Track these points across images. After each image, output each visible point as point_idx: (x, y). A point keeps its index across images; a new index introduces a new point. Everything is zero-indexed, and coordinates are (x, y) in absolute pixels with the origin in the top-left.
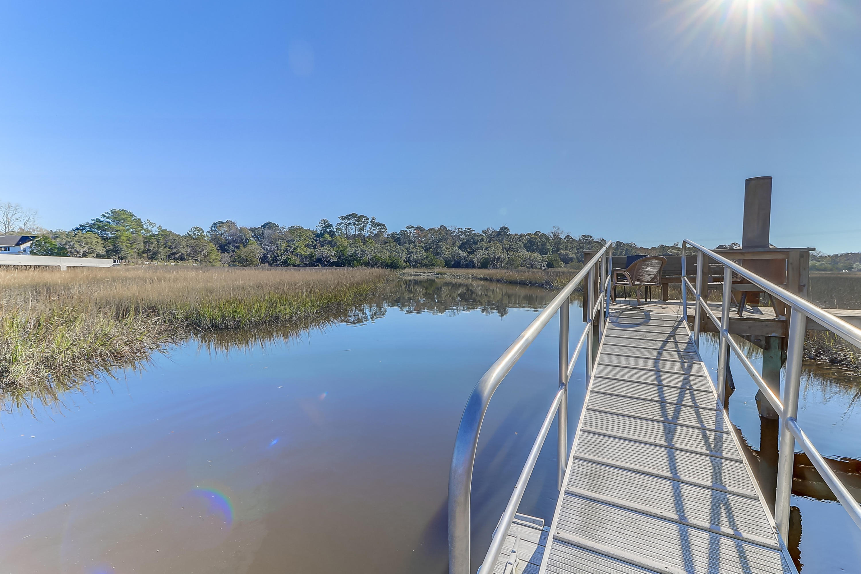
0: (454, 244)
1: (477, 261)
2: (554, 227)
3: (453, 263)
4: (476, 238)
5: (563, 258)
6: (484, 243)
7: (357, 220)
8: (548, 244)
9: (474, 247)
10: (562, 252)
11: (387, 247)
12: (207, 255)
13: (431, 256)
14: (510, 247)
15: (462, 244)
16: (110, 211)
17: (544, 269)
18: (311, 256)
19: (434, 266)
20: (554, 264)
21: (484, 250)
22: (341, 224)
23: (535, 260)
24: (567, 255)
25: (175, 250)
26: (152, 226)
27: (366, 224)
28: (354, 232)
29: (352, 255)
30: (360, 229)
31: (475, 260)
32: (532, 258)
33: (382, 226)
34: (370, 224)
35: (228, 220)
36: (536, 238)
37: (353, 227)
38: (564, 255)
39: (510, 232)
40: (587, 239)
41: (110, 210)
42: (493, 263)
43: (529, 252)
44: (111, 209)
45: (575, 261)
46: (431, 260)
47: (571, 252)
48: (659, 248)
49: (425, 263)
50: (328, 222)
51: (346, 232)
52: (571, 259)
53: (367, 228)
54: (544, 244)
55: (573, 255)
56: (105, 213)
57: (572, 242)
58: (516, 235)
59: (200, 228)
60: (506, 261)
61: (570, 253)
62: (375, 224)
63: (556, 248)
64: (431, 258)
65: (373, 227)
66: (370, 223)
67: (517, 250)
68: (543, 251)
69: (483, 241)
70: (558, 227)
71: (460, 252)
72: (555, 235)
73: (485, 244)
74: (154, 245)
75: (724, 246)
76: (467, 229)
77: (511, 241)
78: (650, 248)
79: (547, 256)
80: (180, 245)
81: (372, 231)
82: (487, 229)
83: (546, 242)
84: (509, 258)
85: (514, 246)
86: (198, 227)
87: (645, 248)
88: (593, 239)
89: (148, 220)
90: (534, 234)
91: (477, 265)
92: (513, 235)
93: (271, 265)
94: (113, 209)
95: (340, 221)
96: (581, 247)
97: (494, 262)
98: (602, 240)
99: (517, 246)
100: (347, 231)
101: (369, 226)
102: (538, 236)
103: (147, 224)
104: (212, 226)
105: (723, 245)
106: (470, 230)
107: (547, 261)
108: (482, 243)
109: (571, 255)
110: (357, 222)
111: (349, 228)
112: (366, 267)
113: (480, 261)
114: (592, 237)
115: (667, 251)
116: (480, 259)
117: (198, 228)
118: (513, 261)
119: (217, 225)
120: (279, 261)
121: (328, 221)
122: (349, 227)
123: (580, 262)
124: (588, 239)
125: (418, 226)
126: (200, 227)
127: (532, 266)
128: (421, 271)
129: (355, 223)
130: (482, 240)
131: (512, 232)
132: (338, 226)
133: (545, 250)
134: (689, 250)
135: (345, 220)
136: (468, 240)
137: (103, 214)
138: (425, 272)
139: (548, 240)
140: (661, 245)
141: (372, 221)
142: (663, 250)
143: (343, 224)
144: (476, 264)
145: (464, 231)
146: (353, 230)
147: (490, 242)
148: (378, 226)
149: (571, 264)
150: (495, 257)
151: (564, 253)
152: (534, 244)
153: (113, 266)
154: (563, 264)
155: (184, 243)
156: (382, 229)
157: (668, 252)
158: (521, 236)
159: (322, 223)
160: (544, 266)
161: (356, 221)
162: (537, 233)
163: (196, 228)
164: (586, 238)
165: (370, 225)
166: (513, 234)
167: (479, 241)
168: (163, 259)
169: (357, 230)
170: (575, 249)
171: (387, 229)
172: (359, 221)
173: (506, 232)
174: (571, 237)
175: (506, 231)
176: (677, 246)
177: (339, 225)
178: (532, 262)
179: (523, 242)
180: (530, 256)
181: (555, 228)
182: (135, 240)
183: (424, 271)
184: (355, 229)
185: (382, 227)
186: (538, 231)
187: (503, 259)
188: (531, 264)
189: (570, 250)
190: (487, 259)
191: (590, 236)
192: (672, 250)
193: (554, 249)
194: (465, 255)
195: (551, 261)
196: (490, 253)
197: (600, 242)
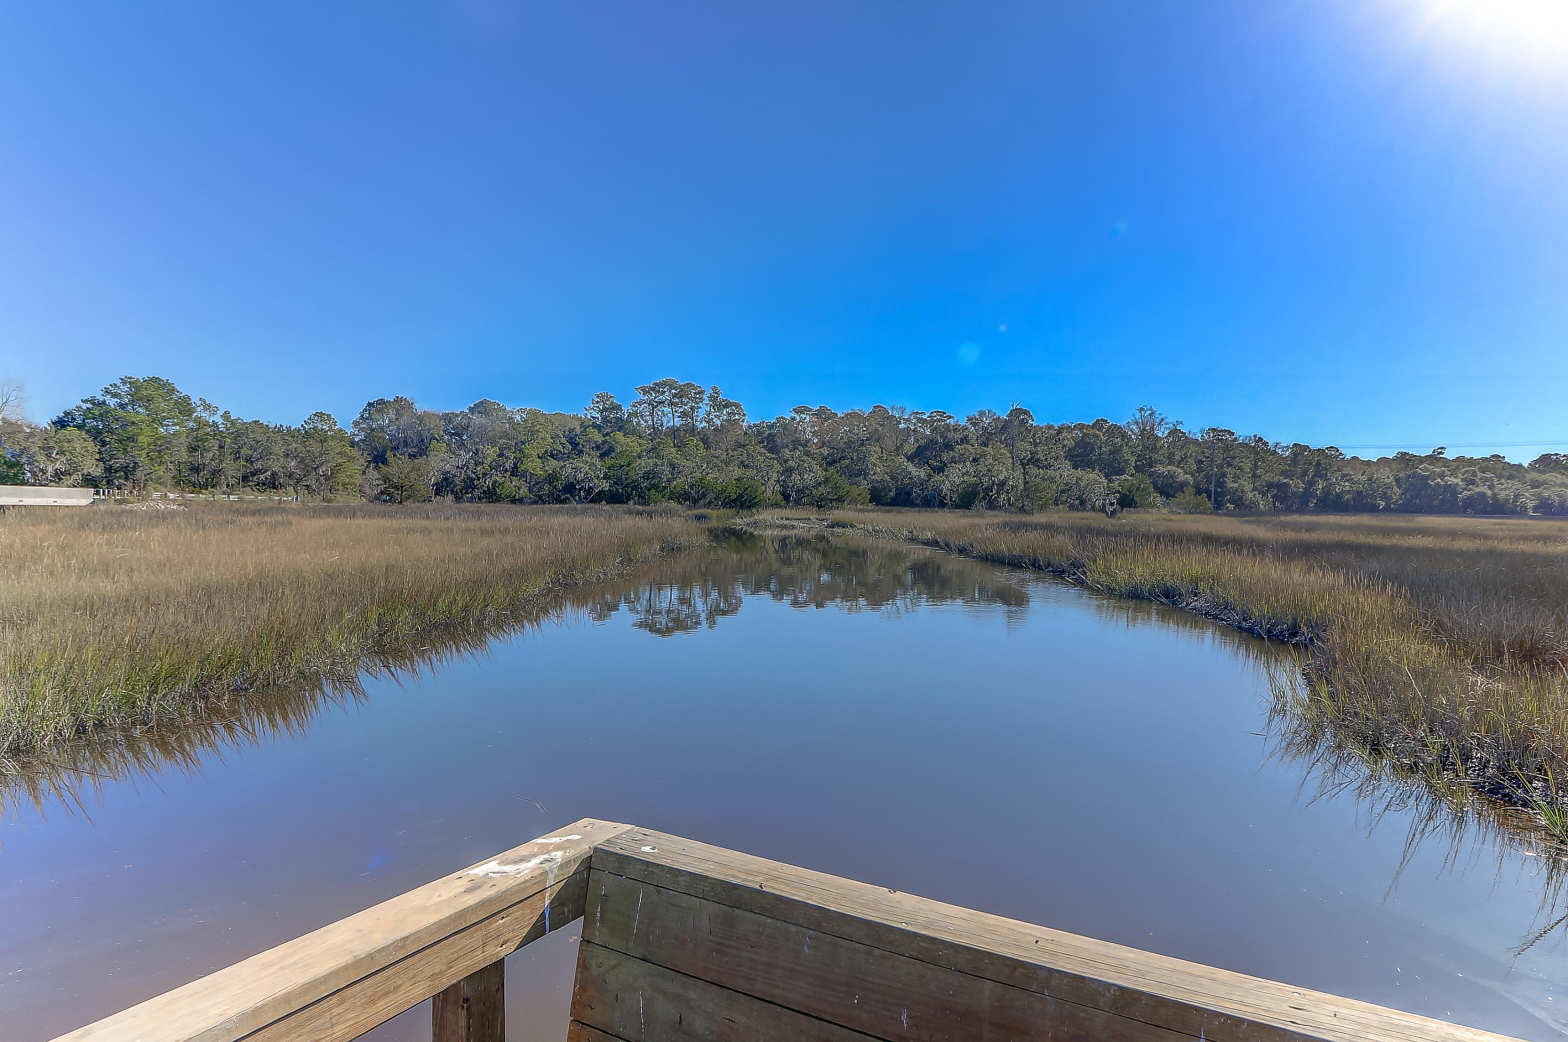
0: (898, 449)
1: (951, 490)
2: (1141, 409)
3: (892, 494)
4: (950, 435)
5: (1162, 484)
6: (969, 447)
7: (676, 394)
8: (1125, 449)
9: (945, 457)
10: (1160, 469)
11: (742, 455)
12: (329, 474)
13: (835, 479)
14: (1032, 458)
15: (918, 448)
16: (121, 381)
17: (1111, 512)
18: (551, 479)
19: (843, 501)
20: (1137, 499)
21: (968, 464)
22: (640, 403)
23: (1090, 490)
24: (1172, 476)
25: (258, 465)
26: (210, 411)
27: (696, 403)
28: (668, 422)
29: (647, 476)
30: (684, 414)
31: (946, 487)
32: (1082, 484)
33: (734, 408)
34: (708, 402)
35: (397, 397)
36: (1097, 436)
37: (667, 409)
38: (1164, 477)
39: (1033, 420)
40: (1222, 439)
41: (120, 378)
42: (988, 495)
43: (1076, 469)
44: (123, 377)
45: (1190, 491)
46: (836, 488)
47: (1182, 468)
48: (1396, 459)
49: (821, 495)
50: (611, 399)
51: (653, 421)
52: (1182, 486)
53: (701, 413)
54: (1116, 451)
55: (1187, 476)
56: (111, 385)
57: (1185, 445)
58: (1050, 427)
59: (327, 415)
60: (1019, 492)
61: (1179, 470)
62: (718, 404)
63: (1146, 459)
64: (836, 484)
65: (715, 409)
66: (706, 401)
67: (1049, 464)
68: (1112, 468)
69: (968, 442)
70: (1151, 409)
71: (911, 468)
72: (1144, 429)
73: (971, 450)
74: (210, 455)
75: (1555, 457)
76: (935, 414)
77: (1038, 441)
78: (1376, 461)
79: (1123, 477)
80: (271, 453)
81: (712, 419)
82: (980, 415)
83: (1121, 446)
84: (1026, 483)
85: (1041, 456)
86: (323, 412)
87: (1364, 460)
88: (1236, 439)
89: (201, 399)
90: (1093, 427)
91: (951, 498)
92: (1041, 428)
93: (458, 499)
94: (126, 377)
95: (641, 396)
96: (1207, 457)
97: (992, 491)
98: (1257, 442)
99: (1049, 454)
100: (655, 419)
101: (704, 409)
102: (1101, 431)
103: (199, 409)
104: (365, 410)
105: (1551, 454)
106: (942, 416)
107: (1119, 492)
108: (965, 448)
109: (1182, 476)
110: (678, 398)
111: (660, 413)
112: (680, 503)
113: (957, 490)
114: (1233, 434)
115: (1417, 468)
116: (958, 485)
117: (324, 414)
118: (1036, 491)
119: (376, 407)
120: (478, 489)
121: (611, 397)
122: (659, 410)
123: (1200, 495)
124: (1223, 437)
125: (821, 407)
126: (327, 413)
127: (1083, 503)
128: (800, 517)
129: (673, 400)
130: (965, 440)
131: (1038, 421)
132: (635, 409)
133: (1119, 464)
134: (1470, 467)
135: (651, 394)
136: (932, 441)
137: (105, 388)
138: (809, 519)
139: (1126, 440)
140: (1402, 453)
141: (711, 396)
142: (1407, 464)
143: (645, 403)
144: (948, 498)
145: (928, 419)
146: (670, 419)
147: (985, 444)
148: (726, 406)
149: (1180, 497)
150: (994, 482)
151: (1163, 473)
152: (1093, 449)
153: (93, 503)
154: (1160, 500)
155: (279, 449)
156: (734, 414)
157: (1420, 471)
158: (1060, 430)
159: (597, 402)
160: (1111, 504)
161: (675, 396)
162: (1099, 424)
163: (320, 415)
164: (1219, 435)
165: (706, 404)
166: (1044, 424)
167: (957, 442)
168: (232, 485)
169: (679, 417)
170: (1192, 462)
171: (744, 415)
172: (681, 397)
173: (1023, 422)
174: (1182, 433)
175: (1023, 419)
176: (1441, 456)
177: (637, 406)
178: (1083, 493)
179: (1064, 446)
180: (1078, 479)
181: (1143, 413)
182: (169, 443)
183: (807, 517)
184: (673, 415)
185: (733, 410)
186: (1103, 420)
187: (1012, 485)
188: (1079, 498)
189: (1180, 462)
190: (975, 486)
191: (1229, 431)
192: (1430, 465)
193: (1140, 461)
194: (923, 475)
195: (1130, 492)
196: (981, 472)
197: (1253, 444)
